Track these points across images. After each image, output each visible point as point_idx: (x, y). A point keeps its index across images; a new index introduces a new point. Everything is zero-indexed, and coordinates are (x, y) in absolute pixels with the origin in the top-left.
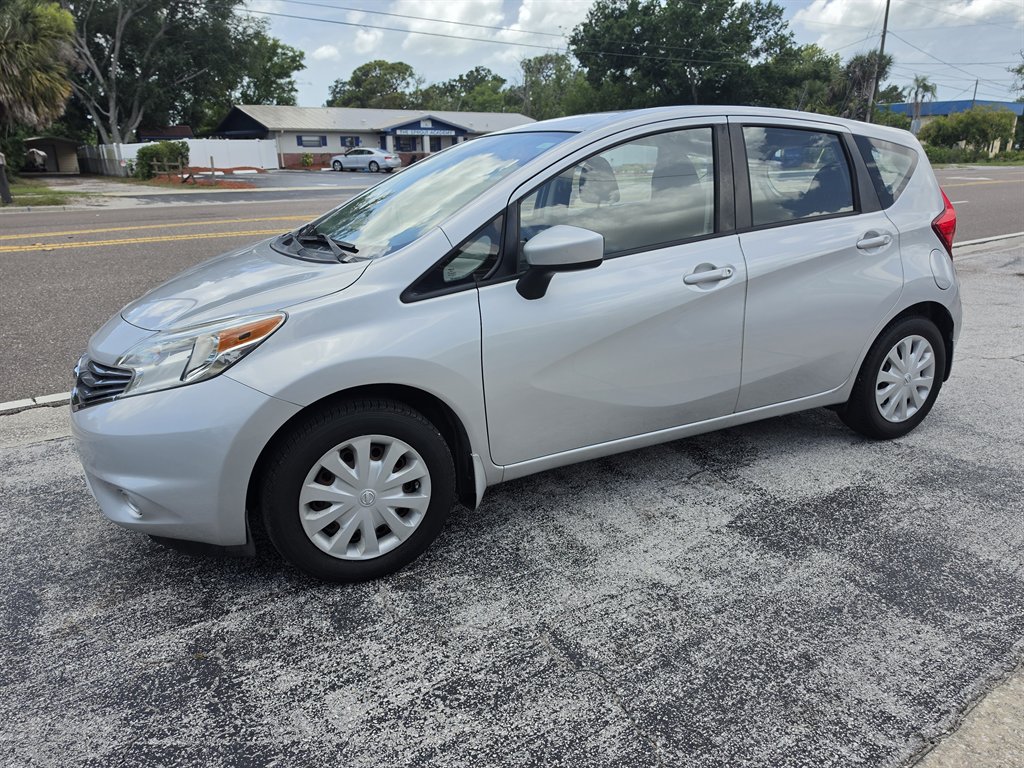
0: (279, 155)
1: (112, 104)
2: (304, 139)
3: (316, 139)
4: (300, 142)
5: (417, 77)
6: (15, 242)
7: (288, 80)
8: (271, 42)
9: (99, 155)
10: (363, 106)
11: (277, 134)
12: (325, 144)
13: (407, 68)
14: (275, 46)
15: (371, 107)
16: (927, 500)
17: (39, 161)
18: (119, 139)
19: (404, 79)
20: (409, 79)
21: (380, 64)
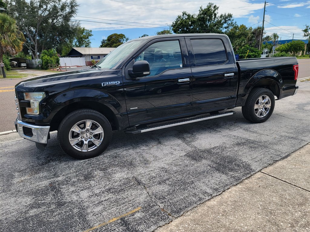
0: (86, 62)
1: (36, 48)
2: (93, 57)
3: (97, 57)
4: (92, 58)
5: (126, 38)
6: (8, 89)
7: (88, 40)
8: (82, 29)
9: (32, 63)
10: (111, 47)
11: (85, 56)
12: (99, 58)
13: (123, 35)
14: (84, 30)
15: (113, 47)
16: (236, 148)
17: (15, 64)
18: (38, 58)
19: (122, 39)
20: (124, 39)
21: (115, 35)
